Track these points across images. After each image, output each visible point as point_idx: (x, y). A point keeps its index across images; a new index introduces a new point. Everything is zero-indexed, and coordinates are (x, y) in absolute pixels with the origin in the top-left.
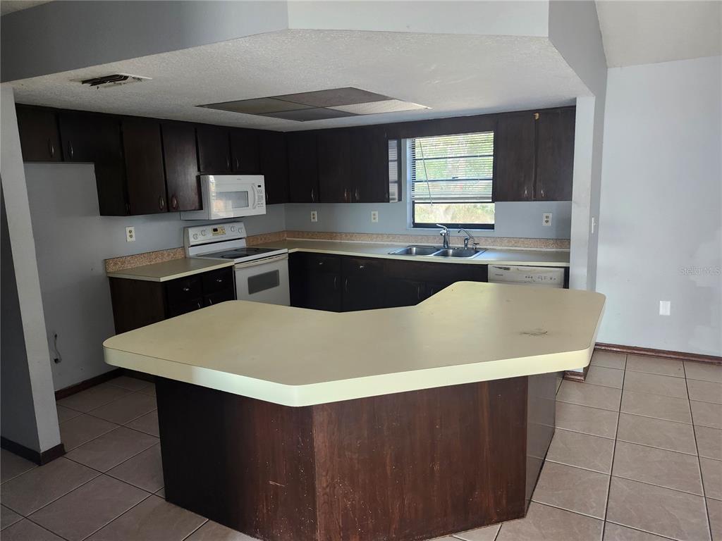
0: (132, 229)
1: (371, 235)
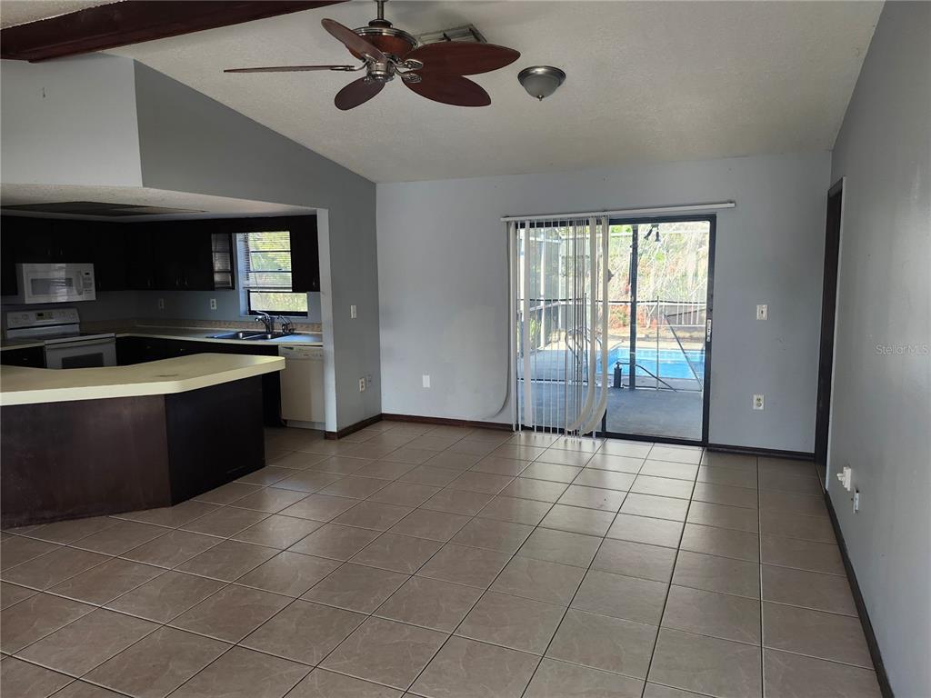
1: (210, 322)
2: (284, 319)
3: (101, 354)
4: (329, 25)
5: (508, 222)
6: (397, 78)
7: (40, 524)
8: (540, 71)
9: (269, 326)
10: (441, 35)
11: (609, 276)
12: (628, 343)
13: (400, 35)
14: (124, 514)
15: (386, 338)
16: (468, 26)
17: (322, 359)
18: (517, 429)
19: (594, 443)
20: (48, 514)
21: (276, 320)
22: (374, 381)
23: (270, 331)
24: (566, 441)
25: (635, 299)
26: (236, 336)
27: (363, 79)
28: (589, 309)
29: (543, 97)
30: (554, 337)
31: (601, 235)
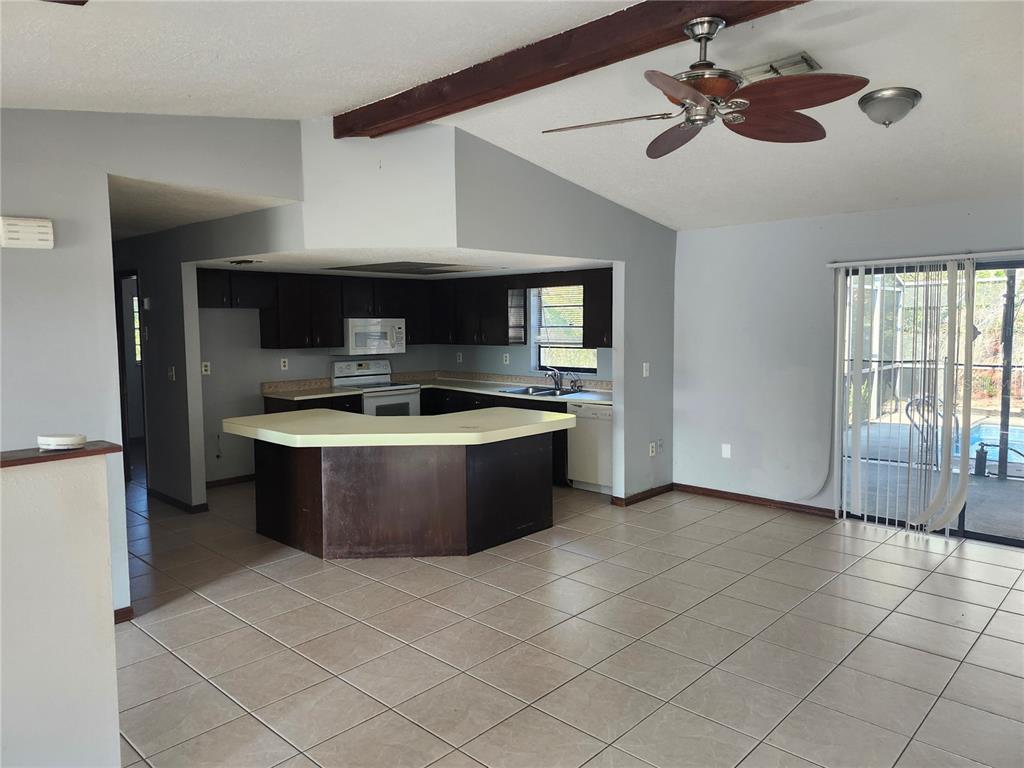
0: (286, 360)
1: (503, 377)
2: (573, 376)
3: (408, 404)
4: (653, 77)
5: (836, 269)
6: (718, 120)
7: (357, 558)
8: (887, 93)
9: (558, 383)
10: (767, 67)
11: (973, 333)
12: (998, 419)
13: (724, 75)
14: (426, 558)
15: (680, 400)
16: (800, 54)
17: (611, 419)
18: (841, 516)
19: (947, 543)
20: (363, 550)
21: (565, 377)
22: (665, 446)
23: (558, 387)
24: (907, 537)
25: (1009, 363)
26: (526, 392)
27: (679, 125)
28: (941, 375)
29: (890, 123)
30: (889, 406)
31: (964, 281)
